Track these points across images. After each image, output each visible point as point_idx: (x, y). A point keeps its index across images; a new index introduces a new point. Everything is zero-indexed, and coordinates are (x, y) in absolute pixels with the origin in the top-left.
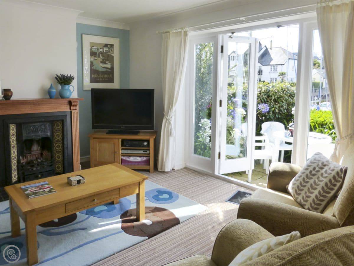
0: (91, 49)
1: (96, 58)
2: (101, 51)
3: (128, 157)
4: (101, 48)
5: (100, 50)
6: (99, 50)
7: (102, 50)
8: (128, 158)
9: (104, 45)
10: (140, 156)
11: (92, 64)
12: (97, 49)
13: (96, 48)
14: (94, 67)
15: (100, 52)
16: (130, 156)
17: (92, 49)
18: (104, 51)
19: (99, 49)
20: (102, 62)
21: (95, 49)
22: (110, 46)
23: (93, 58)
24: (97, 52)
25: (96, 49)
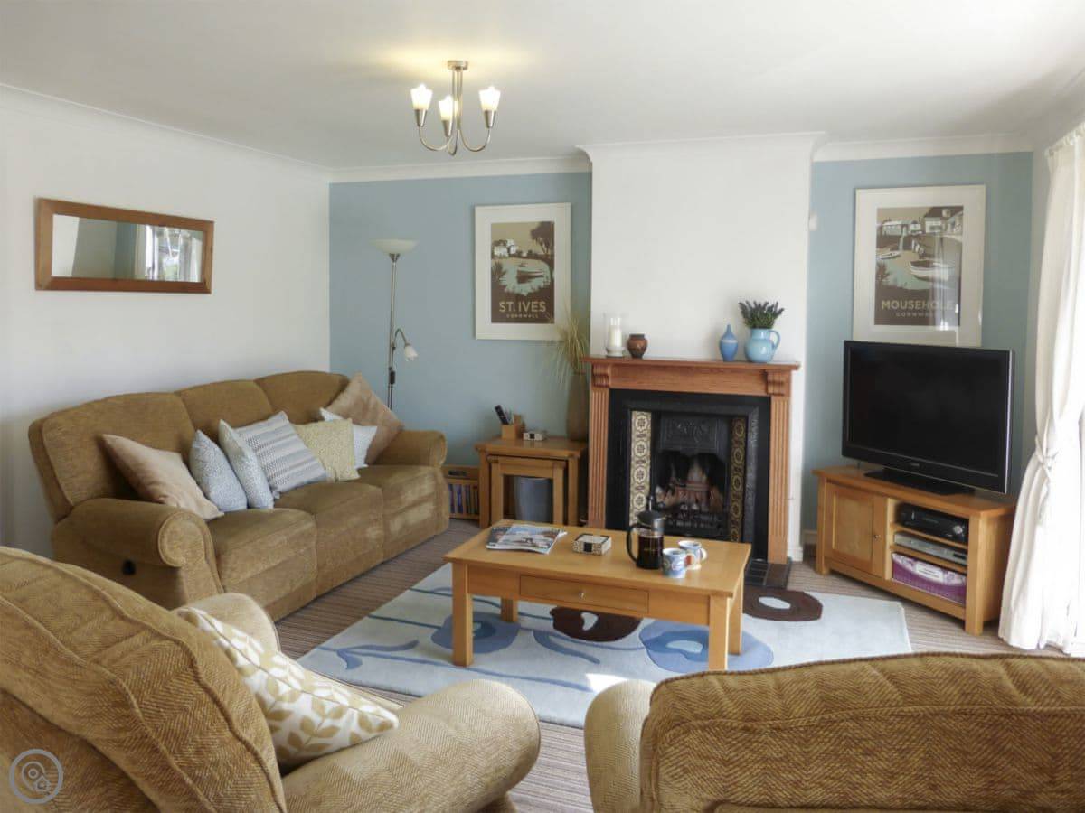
0: (881, 228)
1: (896, 253)
2: (914, 231)
3: (908, 559)
4: (915, 223)
5: (912, 227)
6: (907, 229)
7: (918, 227)
8: (910, 562)
9: (927, 211)
10: (945, 569)
11: (881, 271)
12: (903, 226)
13: (900, 223)
14: (890, 280)
15: (909, 232)
16: (916, 559)
17: (885, 228)
18: (928, 231)
19: (907, 226)
20: (916, 264)
21: (893, 227)
22: (948, 213)
23: (887, 252)
24: (900, 233)
25: (899, 227)
